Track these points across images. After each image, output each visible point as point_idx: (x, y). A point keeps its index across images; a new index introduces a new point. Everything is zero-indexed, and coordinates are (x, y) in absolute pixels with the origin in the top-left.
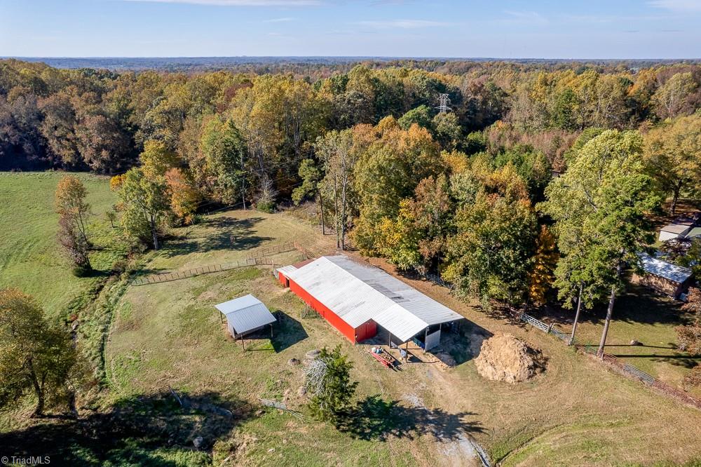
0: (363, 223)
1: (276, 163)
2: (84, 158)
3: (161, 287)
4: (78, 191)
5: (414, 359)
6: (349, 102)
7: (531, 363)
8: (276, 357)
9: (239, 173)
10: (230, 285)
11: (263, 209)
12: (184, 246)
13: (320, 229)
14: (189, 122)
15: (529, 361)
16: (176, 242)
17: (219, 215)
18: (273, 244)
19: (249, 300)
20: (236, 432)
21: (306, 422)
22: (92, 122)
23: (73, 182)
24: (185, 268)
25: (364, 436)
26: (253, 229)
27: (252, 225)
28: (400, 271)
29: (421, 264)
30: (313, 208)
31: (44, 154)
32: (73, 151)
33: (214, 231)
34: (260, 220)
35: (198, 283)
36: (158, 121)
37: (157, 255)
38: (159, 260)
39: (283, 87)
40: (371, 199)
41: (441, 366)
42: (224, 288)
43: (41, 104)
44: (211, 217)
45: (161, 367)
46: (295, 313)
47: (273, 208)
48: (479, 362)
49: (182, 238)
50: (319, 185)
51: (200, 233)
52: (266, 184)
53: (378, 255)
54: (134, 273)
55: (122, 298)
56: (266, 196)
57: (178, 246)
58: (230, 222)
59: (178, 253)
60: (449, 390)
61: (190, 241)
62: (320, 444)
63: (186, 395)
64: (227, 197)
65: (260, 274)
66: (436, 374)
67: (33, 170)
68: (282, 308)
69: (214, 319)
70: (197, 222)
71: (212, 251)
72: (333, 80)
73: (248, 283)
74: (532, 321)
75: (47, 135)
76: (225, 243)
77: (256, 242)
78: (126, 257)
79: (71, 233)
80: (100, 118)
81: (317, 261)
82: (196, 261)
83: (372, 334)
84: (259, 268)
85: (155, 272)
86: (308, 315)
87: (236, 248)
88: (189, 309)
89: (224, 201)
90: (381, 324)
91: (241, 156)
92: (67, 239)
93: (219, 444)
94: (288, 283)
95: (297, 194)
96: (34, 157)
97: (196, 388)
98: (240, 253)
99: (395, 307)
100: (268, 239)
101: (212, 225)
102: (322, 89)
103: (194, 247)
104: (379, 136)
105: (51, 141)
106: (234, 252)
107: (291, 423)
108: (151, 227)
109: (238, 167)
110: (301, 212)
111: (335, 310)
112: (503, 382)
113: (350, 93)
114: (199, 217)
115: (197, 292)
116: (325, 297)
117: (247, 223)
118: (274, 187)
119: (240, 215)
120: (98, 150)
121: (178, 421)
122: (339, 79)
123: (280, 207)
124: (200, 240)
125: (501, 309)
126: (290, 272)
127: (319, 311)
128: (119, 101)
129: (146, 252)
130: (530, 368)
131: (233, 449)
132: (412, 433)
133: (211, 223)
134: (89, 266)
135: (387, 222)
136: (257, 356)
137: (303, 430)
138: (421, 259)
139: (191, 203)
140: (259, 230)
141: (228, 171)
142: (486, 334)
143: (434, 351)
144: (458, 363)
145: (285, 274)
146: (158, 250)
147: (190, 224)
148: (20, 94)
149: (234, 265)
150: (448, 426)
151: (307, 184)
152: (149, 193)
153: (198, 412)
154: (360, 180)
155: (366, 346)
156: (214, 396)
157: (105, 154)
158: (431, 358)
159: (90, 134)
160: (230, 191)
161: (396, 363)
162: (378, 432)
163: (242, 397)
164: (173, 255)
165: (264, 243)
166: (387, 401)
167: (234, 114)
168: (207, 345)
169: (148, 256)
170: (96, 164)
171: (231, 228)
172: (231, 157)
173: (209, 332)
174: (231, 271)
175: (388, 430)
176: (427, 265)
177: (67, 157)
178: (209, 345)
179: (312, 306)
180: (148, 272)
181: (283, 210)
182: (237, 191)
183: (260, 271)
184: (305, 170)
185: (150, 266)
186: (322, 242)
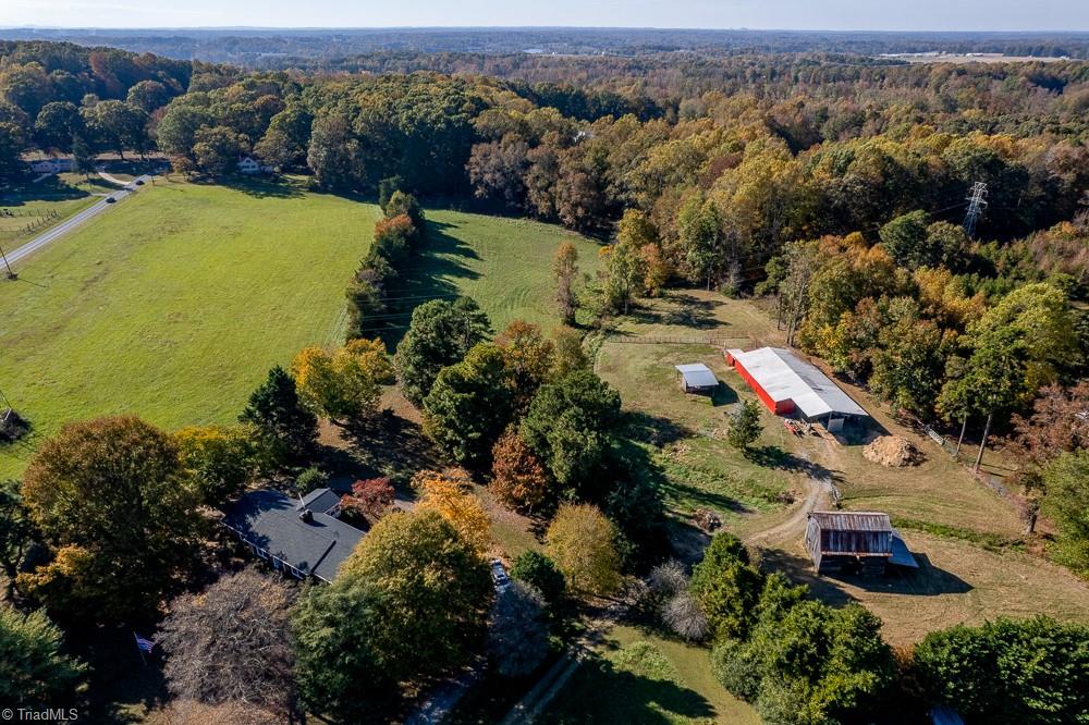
0: (809, 326)
1: (748, 248)
2: (559, 212)
3: (631, 346)
4: (572, 255)
5: (816, 434)
6: (844, 190)
7: (907, 457)
8: (713, 409)
9: (710, 254)
10: (686, 356)
11: (726, 293)
12: (650, 316)
13: (776, 322)
14: (668, 191)
15: (907, 455)
16: (642, 311)
17: (682, 292)
18: (729, 328)
19: (700, 367)
20: (679, 442)
21: (724, 447)
22: (575, 179)
23: (571, 247)
24: (650, 335)
25: (761, 464)
26: (713, 312)
27: (712, 308)
28: (836, 374)
29: (852, 369)
30: (773, 301)
31: (522, 202)
32: (549, 204)
33: (676, 307)
34: (722, 304)
35: (661, 349)
36: (636, 183)
37: (625, 320)
38: (627, 324)
39: (772, 170)
40: (819, 307)
41: (835, 442)
42: (681, 356)
43: (531, 154)
44: (674, 293)
45: (632, 398)
46: (733, 385)
47: (736, 294)
48: (866, 448)
49: (647, 309)
50: (782, 284)
51: (663, 307)
52: (734, 270)
53: (818, 356)
54: (609, 332)
55: (601, 349)
56: (732, 282)
57: (644, 315)
58: (692, 301)
59: (644, 322)
60: (833, 457)
61: (654, 313)
62: (731, 461)
63: (649, 417)
64: (693, 276)
65: (712, 352)
66: (829, 447)
67: (511, 217)
68: (723, 379)
69: (671, 376)
70: (661, 295)
71: (673, 326)
72: (835, 158)
73: (700, 356)
74: (932, 434)
75: (528, 184)
76: (685, 320)
77: (713, 324)
78: (600, 317)
79: (568, 290)
80: (583, 175)
81: (762, 350)
82: (658, 331)
83: (789, 410)
84: (713, 346)
85: (626, 334)
86: (743, 388)
87: (695, 326)
88: (653, 366)
89: (689, 278)
90: (800, 406)
91: (715, 238)
92: (565, 295)
93: (668, 446)
94: (734, 362)
95: (760, 288)
96: (512, 203)
97: (657, 414)
98: (698, 331)
99: (813, 395)
100: (725, 324)
101: (675, 302)
102: (820, 167)
103: (657, 319)
104: (843, 249)
105: (531, 191)
106: (693, 329)
107: (715, 446)
108: (625, 295)
109: (710, 248)
110: (763, 303)
111: (765, 388)
112: (879, 463)
113: (849, 177)
114: (664, 291)
115: (660, 356)
116: (760, 377)
117: (708, 305)
118: (741, 274)
119: (702, 295)
120: (575, 205)
121: (643, 429)
122: (842, 157)
123: (743, 294)
124: (664, 314)
125: (911, 420)
126: (737, 354)
127: (753, 386)
128: (597, 152)
129: (617, 315)
130: (904, 459)
131: (675, 450)
132: (794, 470)
133: (674, 299)
134: (573, 320)
135: (829, 329)
136: (699, 405)
137: (721, 452)
138: (851, 366)
139: (660, 277)
140: (719, 314)
141: (699, 249)
142: (885, 433)
143: (834, 433)
144: (850, 444)
145: (732, 354)
146: (627, 315)
147: (655, 297)
148: (512, 142)
149: (692, 340)
150: (820, 473)
151: (771, 280)
152: (631, 267)
153: (656, 427)
154: (815, 287)
155: (782, 418)
156: (668, 421)
157: (580, 211)
158: (831, 437)
159: (569, 188)
160: (697, 270)
161: (801, 433)
162: (772, 465)
163: (685, 425)
164: (640, 323)
165: (720, 327)
166: (783, 450)
167: (716, 195)
168: (665, 392)
169: (619, 319)
170: (568, 219)
171: (693, 307)
172: (705, 237)
173: (667, 383)
174: (688, 345)
175: (778, 465)
176: (856, 371)
177: (543, 207)
178: (666, 392)
179: (749, 382)
180: (619, 333)
181: (746, 298)
182: (704, 271)
183: (713, 350)
184: (771, 267)
185: (620, 328)
186: (775, 335)
